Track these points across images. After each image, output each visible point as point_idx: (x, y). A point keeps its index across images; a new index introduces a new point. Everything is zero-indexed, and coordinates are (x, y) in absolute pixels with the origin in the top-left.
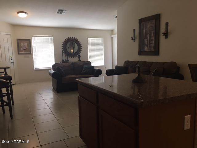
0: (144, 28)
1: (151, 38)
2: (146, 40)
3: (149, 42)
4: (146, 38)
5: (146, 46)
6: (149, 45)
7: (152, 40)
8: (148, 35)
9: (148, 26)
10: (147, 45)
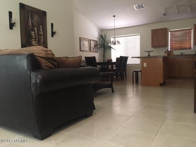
0: (30, 18)
1: (40, 33)
2: (33, 32)
3: (37, 36)
4: (33, 30)
5: (33, 39)
6: (37, 39)
7: (41, 35)
8: (36, 28)
9: (36, 18)
10: (35, 38)
